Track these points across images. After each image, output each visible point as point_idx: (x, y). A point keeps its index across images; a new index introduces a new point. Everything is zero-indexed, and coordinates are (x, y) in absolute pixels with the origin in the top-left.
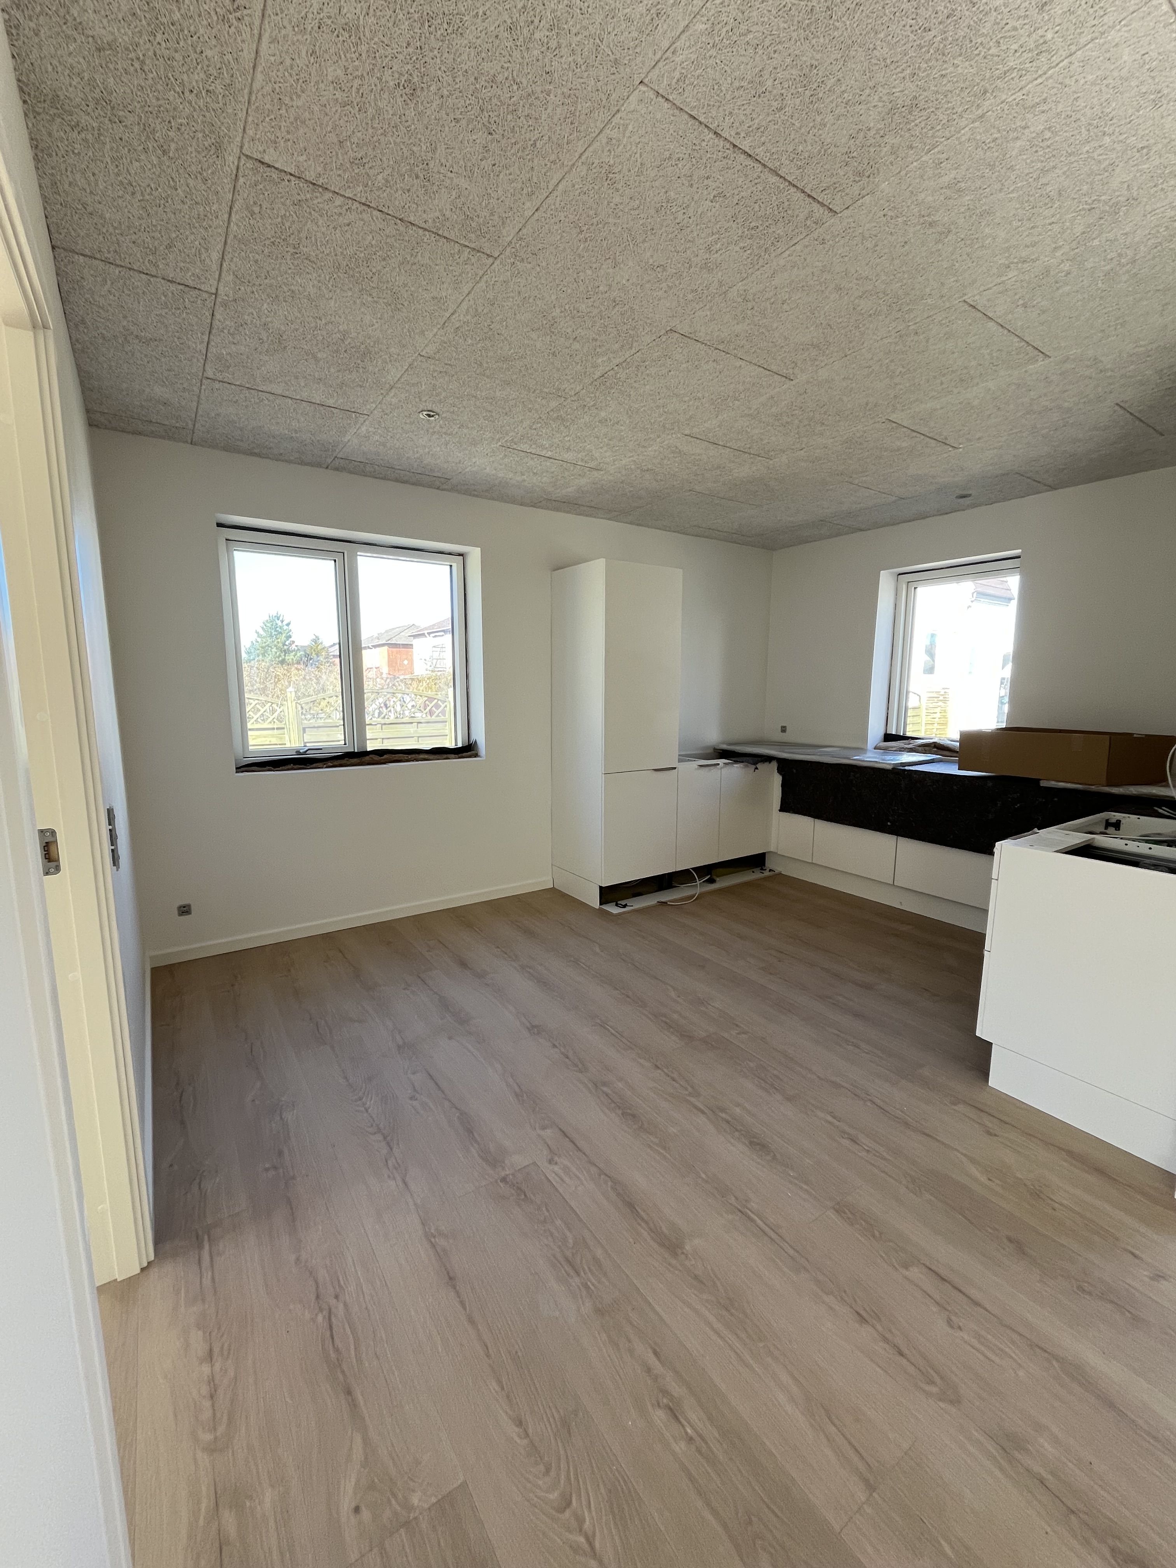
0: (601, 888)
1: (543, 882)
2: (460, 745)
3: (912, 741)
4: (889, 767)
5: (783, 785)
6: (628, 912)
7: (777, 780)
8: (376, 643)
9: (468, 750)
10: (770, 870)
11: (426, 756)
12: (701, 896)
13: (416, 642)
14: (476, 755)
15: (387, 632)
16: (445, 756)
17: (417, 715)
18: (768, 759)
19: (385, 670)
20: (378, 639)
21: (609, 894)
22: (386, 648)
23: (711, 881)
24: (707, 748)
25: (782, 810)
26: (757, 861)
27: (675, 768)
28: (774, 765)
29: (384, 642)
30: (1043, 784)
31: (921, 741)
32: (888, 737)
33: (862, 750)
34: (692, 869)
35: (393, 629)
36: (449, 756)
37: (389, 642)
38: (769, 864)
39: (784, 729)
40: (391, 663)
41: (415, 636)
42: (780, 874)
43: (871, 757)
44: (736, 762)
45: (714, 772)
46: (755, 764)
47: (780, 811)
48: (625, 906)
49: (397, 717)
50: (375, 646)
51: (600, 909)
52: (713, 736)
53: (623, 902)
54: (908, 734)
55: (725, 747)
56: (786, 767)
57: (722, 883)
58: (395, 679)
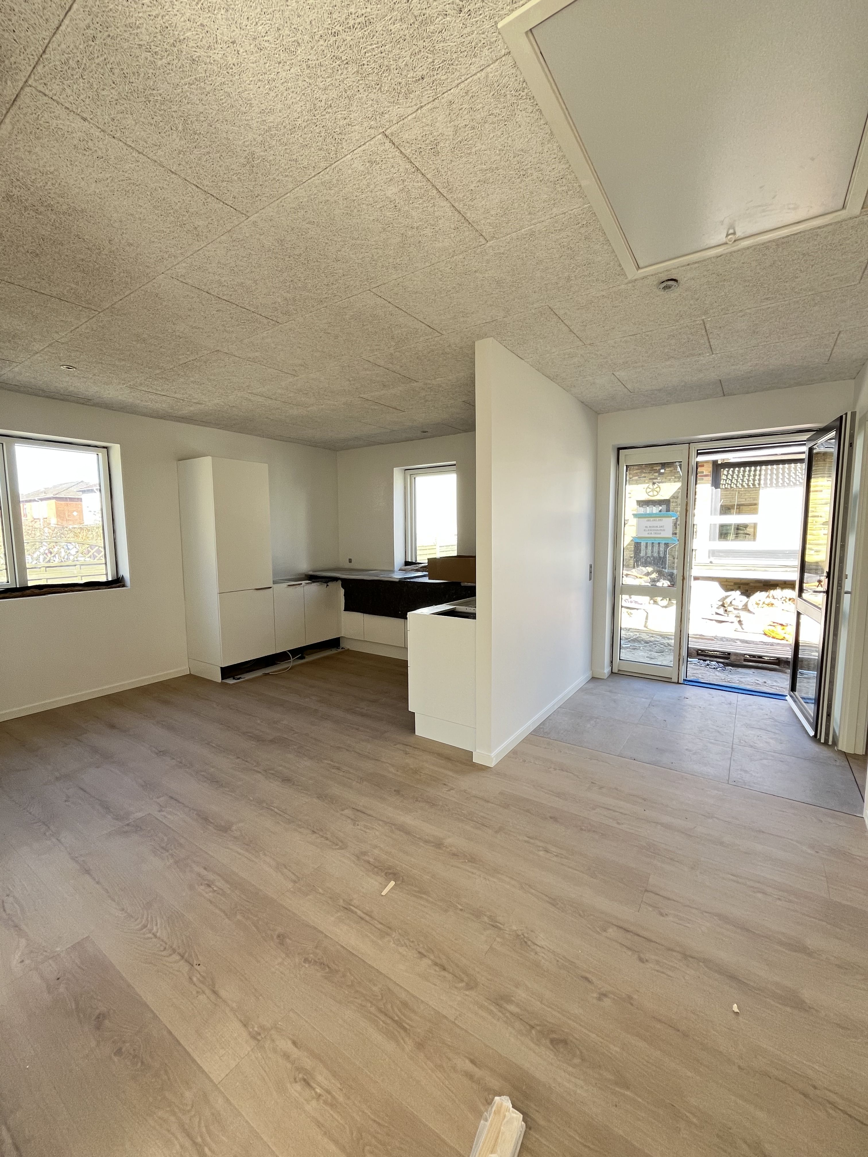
0: (221, 668)
1: (182, 670)
2: (110, 579)
3: (418, 565)
4: (398, 580)
5: (346, 595)
6: (241, 682)
7: (342, 591)
8: (42, 496)
9: (117, 582)
10: (342, 648)
11: (80, 588)
12: (292, 668)
13: (85, 497)
14: (124, 586)
15: (55, 487)
16: (97, 587)
17: (79, 559)
18: (335, 579)
19: (54, 521)
20: (45, 493)
21: (228, 672)
22: (54, 501)
23: (302, 658)
24: (300, 574)
25: (345, 610)
26: (335, 643)
27: (271, 587)
28: (340, 582)
29: (52, 496)
30: (462, 584)
31: (423, 565)
32: (407, 563)
33: (393, 571)
34: (288, 651)
35: (61, 485)
36: (100, 587)
37: (57, 496)
38: (343, 644)
39: (350, 561)
40: (60, 514)
41: (84, 492)
42: (348, 650)
43: (397, 576)
44: (314, 582)
45: (299, 589)
46: (326, 582)
47: (344, 610)
48: (239, 679)
49: (62, 561)
50: (42, 500)
51: (222, 684)
52: (304, 566)
53: (238, 677)
54: (418, 561)
55: (311, 573)
56: (346, 583)
57: (309, 659)
58: (63, 528)
